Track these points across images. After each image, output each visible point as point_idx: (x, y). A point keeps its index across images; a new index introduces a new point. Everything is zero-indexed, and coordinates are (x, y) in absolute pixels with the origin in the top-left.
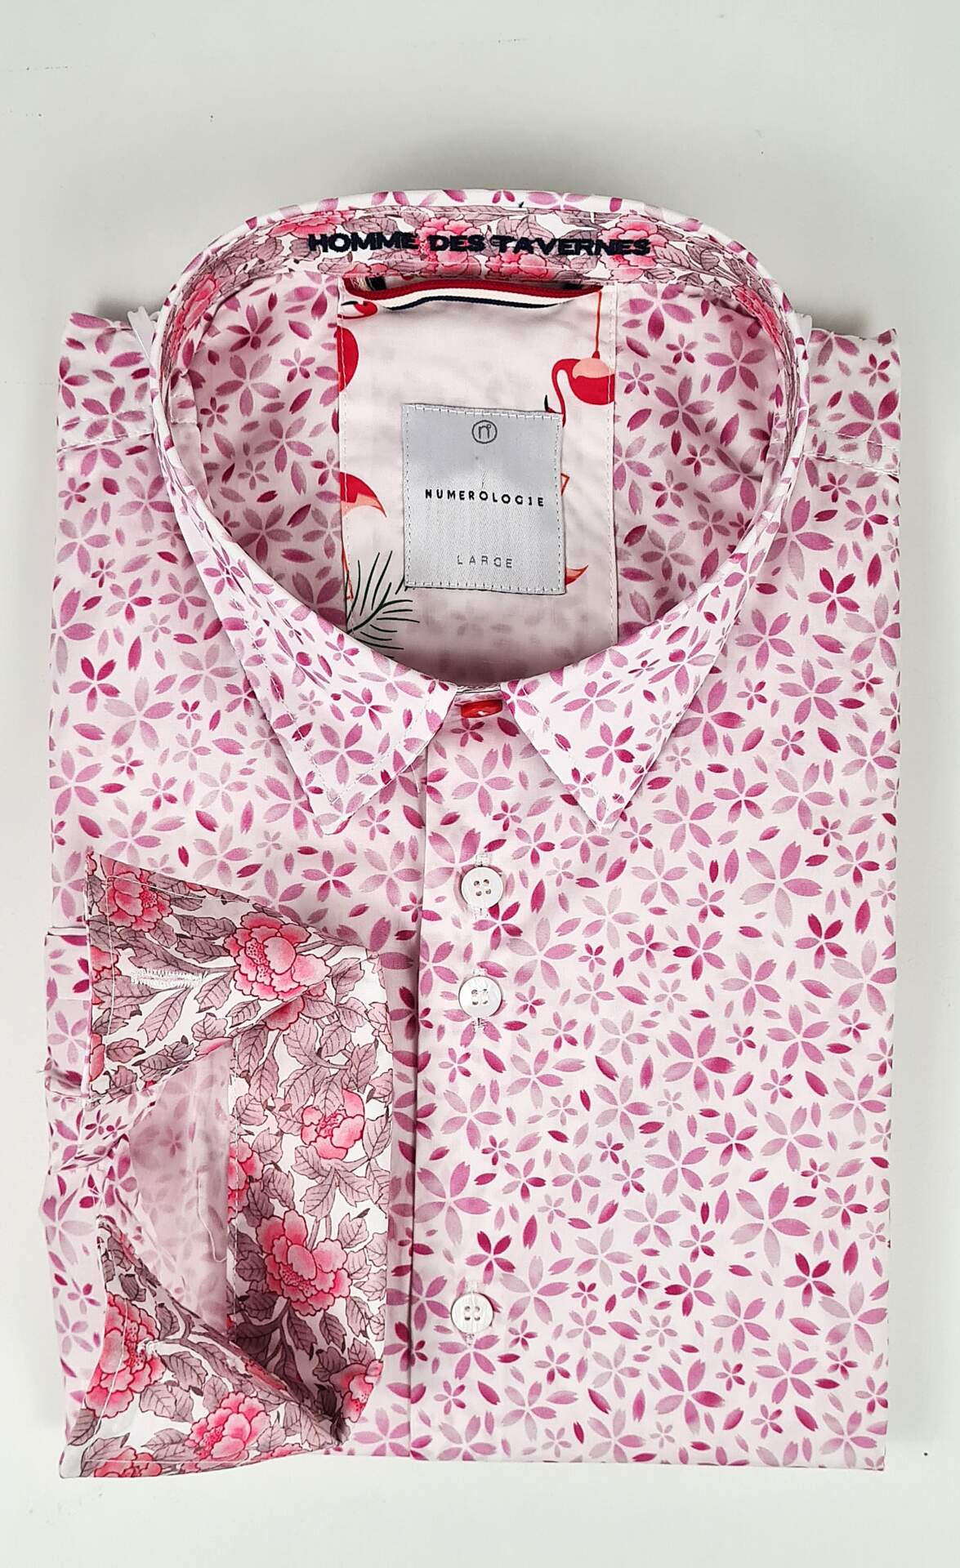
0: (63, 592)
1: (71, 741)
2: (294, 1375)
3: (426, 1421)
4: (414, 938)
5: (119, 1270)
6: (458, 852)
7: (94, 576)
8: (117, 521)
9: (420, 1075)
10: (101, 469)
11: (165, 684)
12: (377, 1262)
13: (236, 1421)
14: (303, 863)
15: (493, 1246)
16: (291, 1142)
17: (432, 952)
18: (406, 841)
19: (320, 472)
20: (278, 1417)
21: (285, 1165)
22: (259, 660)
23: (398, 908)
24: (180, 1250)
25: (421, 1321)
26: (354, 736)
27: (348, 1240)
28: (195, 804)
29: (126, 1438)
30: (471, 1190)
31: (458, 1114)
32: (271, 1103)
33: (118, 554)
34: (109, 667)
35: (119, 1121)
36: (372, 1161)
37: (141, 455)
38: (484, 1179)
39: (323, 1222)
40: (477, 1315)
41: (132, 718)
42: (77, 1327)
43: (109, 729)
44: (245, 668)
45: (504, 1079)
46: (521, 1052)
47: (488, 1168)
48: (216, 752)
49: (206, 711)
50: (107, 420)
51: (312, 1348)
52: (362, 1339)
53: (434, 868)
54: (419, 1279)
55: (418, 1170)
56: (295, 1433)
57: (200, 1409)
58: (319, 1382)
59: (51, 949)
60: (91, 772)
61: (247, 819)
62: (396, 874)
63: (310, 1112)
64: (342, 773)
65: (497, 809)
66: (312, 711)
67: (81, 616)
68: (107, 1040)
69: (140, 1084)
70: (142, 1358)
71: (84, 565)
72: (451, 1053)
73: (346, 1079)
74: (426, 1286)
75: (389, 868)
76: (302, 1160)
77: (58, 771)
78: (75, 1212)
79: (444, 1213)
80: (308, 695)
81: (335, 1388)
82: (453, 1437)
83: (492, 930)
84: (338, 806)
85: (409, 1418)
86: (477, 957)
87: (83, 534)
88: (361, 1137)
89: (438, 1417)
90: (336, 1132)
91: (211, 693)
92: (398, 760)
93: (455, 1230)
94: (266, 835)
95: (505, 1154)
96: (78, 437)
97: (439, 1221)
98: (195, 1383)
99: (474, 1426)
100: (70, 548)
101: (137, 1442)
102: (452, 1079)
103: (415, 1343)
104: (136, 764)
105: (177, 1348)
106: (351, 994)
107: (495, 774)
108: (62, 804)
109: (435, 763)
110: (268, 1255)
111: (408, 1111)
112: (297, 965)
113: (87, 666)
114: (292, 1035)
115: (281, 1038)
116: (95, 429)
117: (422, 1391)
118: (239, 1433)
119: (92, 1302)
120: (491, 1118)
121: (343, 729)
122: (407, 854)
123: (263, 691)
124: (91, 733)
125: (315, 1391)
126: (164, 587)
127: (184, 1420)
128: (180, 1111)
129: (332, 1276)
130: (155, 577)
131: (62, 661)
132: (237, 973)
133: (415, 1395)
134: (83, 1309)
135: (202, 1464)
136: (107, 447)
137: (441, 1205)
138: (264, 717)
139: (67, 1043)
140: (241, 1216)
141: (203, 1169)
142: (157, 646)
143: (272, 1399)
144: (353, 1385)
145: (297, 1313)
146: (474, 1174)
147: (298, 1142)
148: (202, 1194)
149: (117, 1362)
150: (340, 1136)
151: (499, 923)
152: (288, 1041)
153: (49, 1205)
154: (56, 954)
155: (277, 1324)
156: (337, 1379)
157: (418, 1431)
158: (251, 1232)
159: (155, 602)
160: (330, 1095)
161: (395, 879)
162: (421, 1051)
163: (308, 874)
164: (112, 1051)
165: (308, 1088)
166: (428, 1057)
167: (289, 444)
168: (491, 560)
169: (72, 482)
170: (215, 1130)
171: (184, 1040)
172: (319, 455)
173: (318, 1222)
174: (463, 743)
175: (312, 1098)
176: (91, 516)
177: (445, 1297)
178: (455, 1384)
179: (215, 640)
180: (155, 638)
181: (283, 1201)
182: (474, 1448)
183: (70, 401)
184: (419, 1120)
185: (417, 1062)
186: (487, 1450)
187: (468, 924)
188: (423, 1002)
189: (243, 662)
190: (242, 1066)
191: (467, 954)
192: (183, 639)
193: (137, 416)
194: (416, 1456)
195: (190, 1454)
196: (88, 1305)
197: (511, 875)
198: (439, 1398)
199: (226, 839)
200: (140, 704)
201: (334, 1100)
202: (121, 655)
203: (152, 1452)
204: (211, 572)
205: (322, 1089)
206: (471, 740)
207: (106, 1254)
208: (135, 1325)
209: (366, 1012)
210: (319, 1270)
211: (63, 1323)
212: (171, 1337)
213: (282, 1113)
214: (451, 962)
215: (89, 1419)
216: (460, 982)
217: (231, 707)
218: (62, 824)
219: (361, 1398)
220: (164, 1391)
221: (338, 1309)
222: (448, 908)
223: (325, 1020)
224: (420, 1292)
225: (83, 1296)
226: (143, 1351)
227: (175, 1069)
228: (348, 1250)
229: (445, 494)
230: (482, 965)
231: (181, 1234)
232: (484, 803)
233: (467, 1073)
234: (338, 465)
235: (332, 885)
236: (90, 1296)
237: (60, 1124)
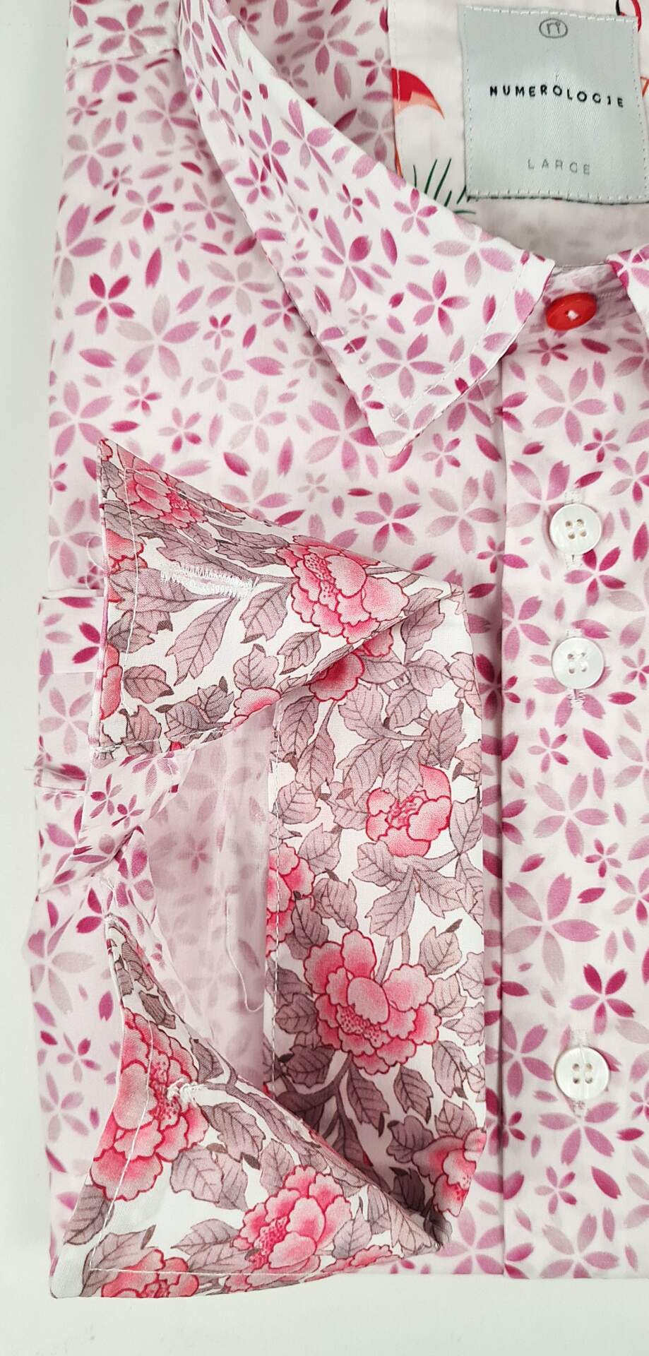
0: (69, 209)
1: (75, 369)
2: (359, 1157)
3: (525, 1223)
4: (492, 595)
5: (137, 986)
6: (545, 485)
7: (106, 187)
8: (134, 126)
9: (506, 764)
10: (116, 84)
11: (189, 301)
12: (475, 992)
13: (306, 1209)
14: (354, 506)
15: (604, 985)
16: (353, 839)
17: (518, 607)
18: (480, 476)
19: (367, 70)
20: (361, 1205)
21: (343, 872)
22: (300, 272)
23: (473, 555)
24: (204, 994)
25: (517, 1086)
26: (419, 346)
27: (434, 964)
28: (224, 444)
29: (150, 1233)
30: (574, 910)
31: (554, 813)
32: (325, 789)
33: (135, 162)
34: (122, 284)
35: (133, 802)
36: (463, 856)
37: (162, 67)
38: (590, 896)
39: (398, 943)
40: (589, 1075)
41: (149, 343)
42: (70, 1101)
43: (121, 355)
44: (284, 279)
45: (611, 767)
46: (629, 732)
47: (594, 882)
48: (252, 375)
49: (239, 326)
50: (123, 36)
51: (382, 1119)
52: (457, 1100)
53: (518, 502)
54: (511, 1029)
55: (506, 884)
56: (383, 1229)
57: (256, 1191)
58: (397, 1165)
59: (45, 615)
60: (98, 406)
61: (285, 460)
62: (471, 515)
63: (378, 797)
64: (407, 386)
65: (589, 438)
66: (365, 326)
67: (90, 231)
68: (127, 661)
69: (164, 743)
70: (175, 1107)
71: (95, 174)
72: (544, 735)
73: (424, 752)
74: (521, 1037)
75: (461, 509)
76: (368, 862)
77: (60, 406)
78: (72, 941)
79: (539, 942)
80: (358, 309)
81: (419, 1173)
82: (560, 1244)
83: (587, 583)
84: (403, 422)
85: (502, 1218)
86: (571, 615)
87: (95, 144)
88: (448, 825)
89: (540, 1217)
90: (414, 819)
91: (244, 305)
92: (476, 365)
93: (555, 963)
94: (309, 477)
95: (615, 863)
96: (91, 53)
97: (534, 952)
98: (249, 1149)
99: (588, 1228)
100: (78, 163)
101: (165, 1241)
102: (545, 767)
103: (509, 1114)
104: (153, 397)
105: (221, 1097)
106: (426, 646)
107: (584, 396)
108: (63, 444)
109: (512, 386)
110: (321, 995)
111: (491, 811)
112: (368, 586)
113: (96, 284)
114: (351, 705)
115: (336, 709)
116: (109, 45)
117: (519, 1181)
118: (308, 1229)
119: (90, 1064)
120: (596, 817)
121: (404, 342)
122: (482, 493)
123: (306, 303)
124: (100, 359)
125: (390, 1178)
126: (187, 195)
127: (234, 1206)
128: (205, 810)
129: (412, 1016)
130: (178, 184)
131: (66, 283)
132: (296, 587)
133: (507, 1187)
134: (78, 1076)
135: (256, 1277)
136: (122, 63)
137: (536, 930)
138: (309, 334)
139: (63, 728)
140: (284, 949)
141: (233, 890)
142: (180, 256)
143: (350, 1179)
144: (450, 1165)
145: (362, 1072)
146: (577, 889)
147: (362, 838)
148: (232, 922)
149: (139, 1113)
150: (419, 825)
151: (596, 573)
152: (345, 712)
153: (36, 941)
154: (52, 620)
155: (332, 1091)
156: (423, 1158)
157: (516, 1236)
158: (297, 967)
159: (178, 208)
160: (404, 774)
161: (470, 521)
162: (506, 732)
163: (364, 518)
164: (133, 680)
165: (373, 766)
166: (514, 740)
167: (332, 44)
168: (566, 165)
169: (82, 100)
170: (249, 836)
171: (223, 685)
172: (366, 53)
173: (390, 943)
174: (545, 361)
175: (379, 780)
176: (104, 126)
177: (547, 1052)
178: (562, 1171)
179: (248, 257)
180: (178, 246)
181: (341, 921)
182: (591, 1259)
183: (81, 19)
184: (506, 820)
185: (500, 748)
186: (605, 1261)
187: (559, 575)
188: (509, 668)
189: (282, 275)
190: (286, 747)
191: (559, 611)
192: (209, 247)
193: (158, 31)
194: (514, 1272)
195: (240, 1261)
196: (84, 1069)
197: (610, 516)
198: (542, 1191)
199: (260, 484)
200: (158, 326)
201: (410, 780)
202: (136, 269)
203: (186, 1257)
204: (242, 181)
205: (393, 767)
206: (553, 359)
207: (120, 961)
208: (163, 1058)
209: (448, 667)
210: (393, 1009)
211: (53, 1098)
212: (213, 1081)
213: (341, 802)
214: (541, 620)
215: (96, 1202)
216: (552, 644)
217: (269, 322)
218: (63, 467)
219: (462, 1183)
220: (205, 1160)
221: (422, 1061)
222: (535, 553)
223: (393, 685)
224: (513, 1046)
225: (78, 1058)
226: (175, 1099)
227: (207, 734)
228: (433, 978)
229: (513, 91)
230: (578, 624)
231: (205, 972)
232: (573, 431)
233: (563, 760)
234: (389, 62)
235: (391, 529)
236: (88, 1056)
237: (53, 831)
